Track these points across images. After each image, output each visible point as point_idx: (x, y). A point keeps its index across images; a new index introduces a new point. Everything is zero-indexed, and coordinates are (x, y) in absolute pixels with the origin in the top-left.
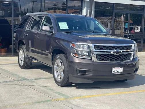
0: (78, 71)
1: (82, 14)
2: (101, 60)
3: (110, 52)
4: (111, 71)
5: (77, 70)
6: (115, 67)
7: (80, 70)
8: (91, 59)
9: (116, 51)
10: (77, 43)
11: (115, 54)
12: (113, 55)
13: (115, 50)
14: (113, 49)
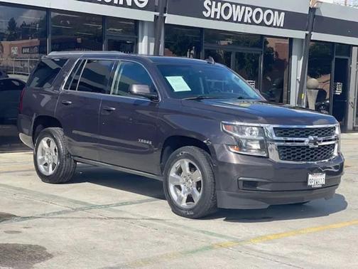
0: (241, 184)
1: (137, 52)
2: (285, 160)
3: (303, 141)
4: (306, 182)
5: (238, 181)
6: (312, 173)
7: (245, 182)
8: (268, 157)
9: (313, 139)
10: (234, 123)
11: (312, 146)
12: (308, 147)
13: (311, 138)
14: (307, 136)
